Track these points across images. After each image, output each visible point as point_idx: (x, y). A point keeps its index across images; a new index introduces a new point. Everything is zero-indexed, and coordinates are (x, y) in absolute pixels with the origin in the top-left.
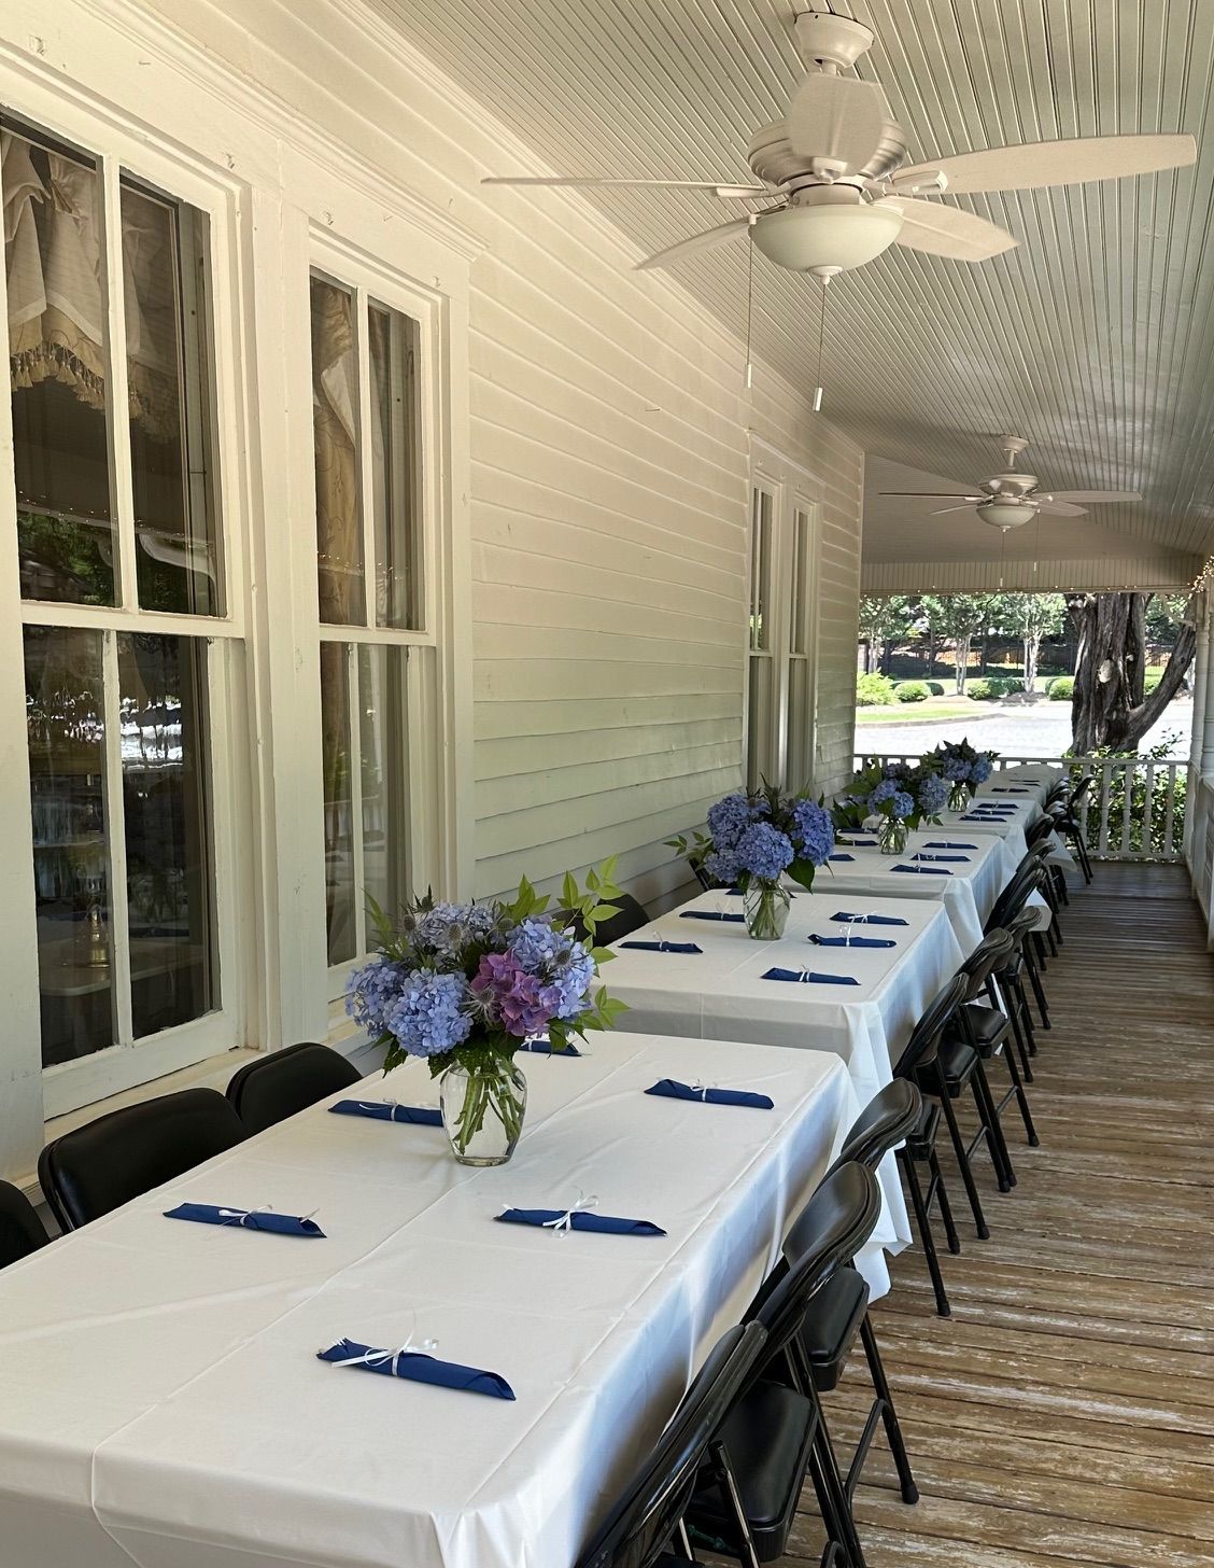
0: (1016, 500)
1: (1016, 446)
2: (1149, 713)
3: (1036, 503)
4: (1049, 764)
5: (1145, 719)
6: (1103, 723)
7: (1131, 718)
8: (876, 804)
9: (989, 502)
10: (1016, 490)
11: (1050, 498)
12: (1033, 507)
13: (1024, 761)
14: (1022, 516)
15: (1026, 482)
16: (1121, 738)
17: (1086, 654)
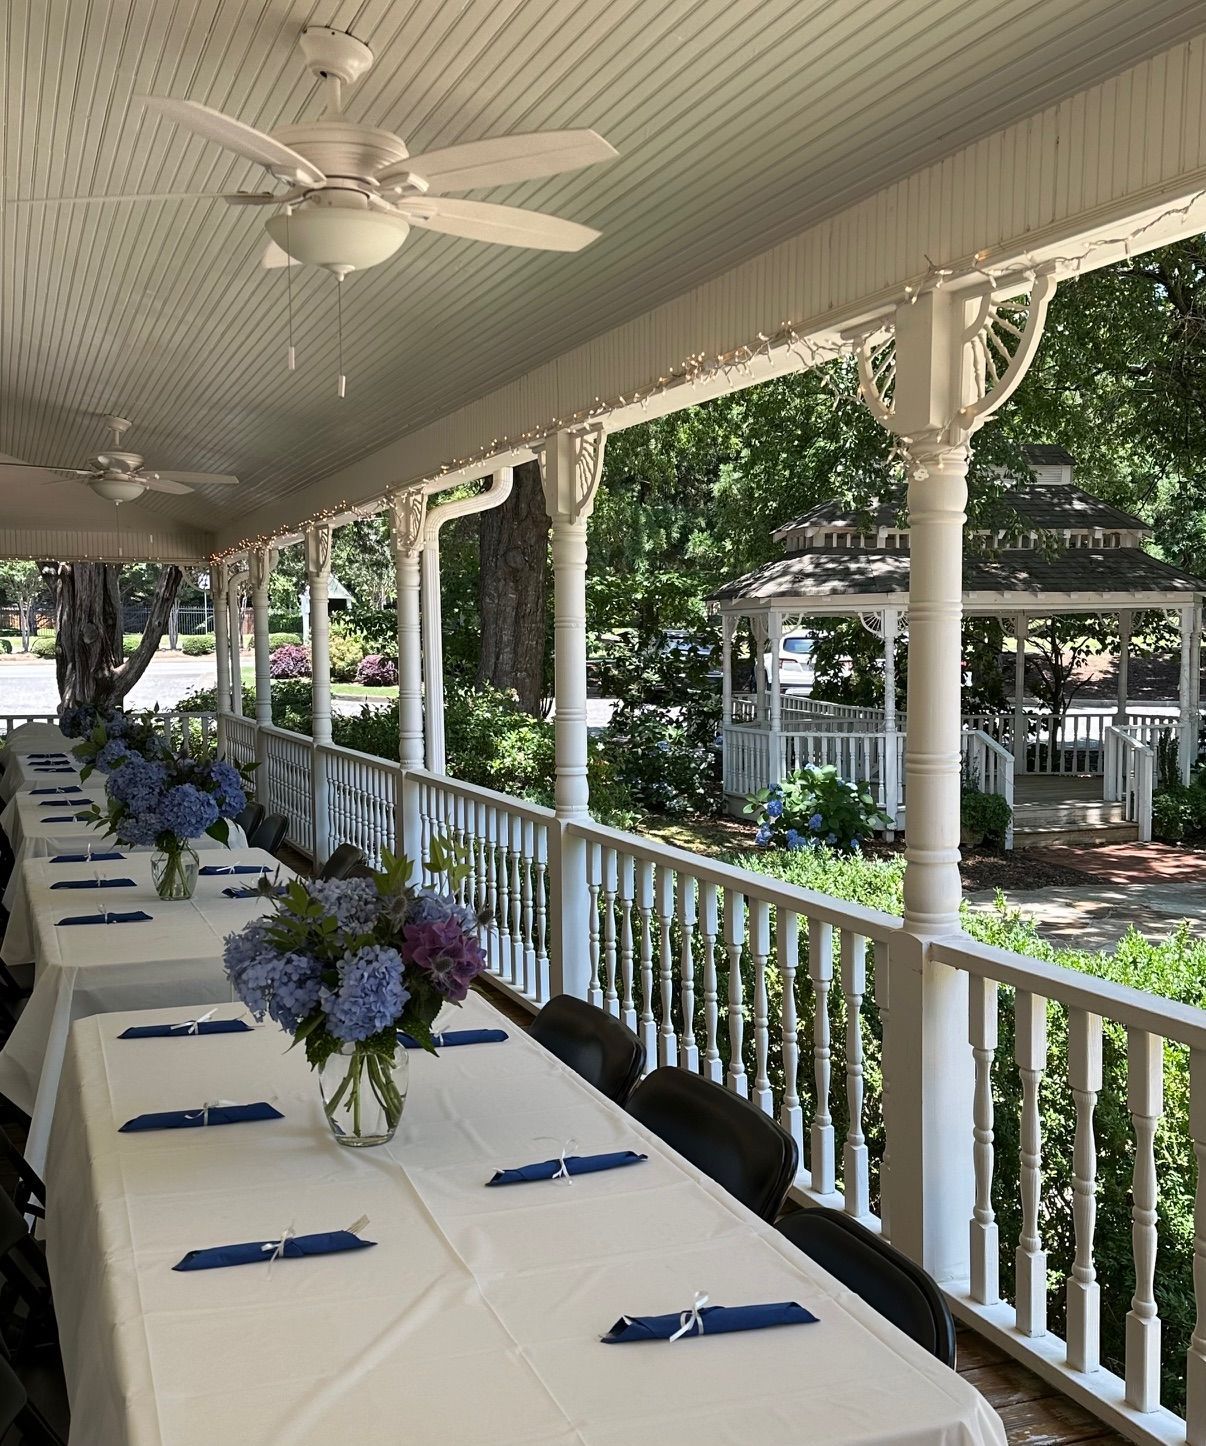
0: (125, 477)
1: (122, 425)
2: (133, 671)
3: (144, 480)
4: (35, 720)
5: (130, 676)
6: (91, 681)
7: (115, 677)
8: (109, 763)
9: (100, 476)
10: (125, 467)
11: (157, 476)
12: (142, 483)
13: (30, 718)
14: (134, 491)
15: (132, 460)
16: (108, 695)
17: (65, 617)
